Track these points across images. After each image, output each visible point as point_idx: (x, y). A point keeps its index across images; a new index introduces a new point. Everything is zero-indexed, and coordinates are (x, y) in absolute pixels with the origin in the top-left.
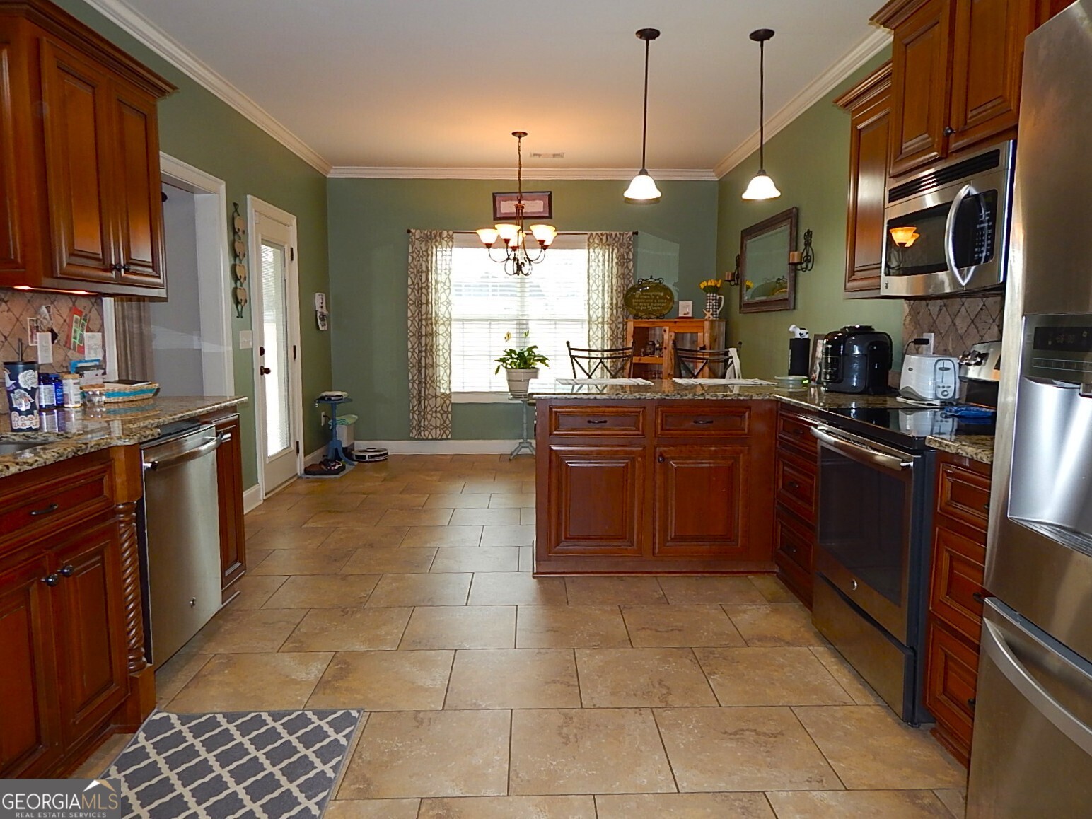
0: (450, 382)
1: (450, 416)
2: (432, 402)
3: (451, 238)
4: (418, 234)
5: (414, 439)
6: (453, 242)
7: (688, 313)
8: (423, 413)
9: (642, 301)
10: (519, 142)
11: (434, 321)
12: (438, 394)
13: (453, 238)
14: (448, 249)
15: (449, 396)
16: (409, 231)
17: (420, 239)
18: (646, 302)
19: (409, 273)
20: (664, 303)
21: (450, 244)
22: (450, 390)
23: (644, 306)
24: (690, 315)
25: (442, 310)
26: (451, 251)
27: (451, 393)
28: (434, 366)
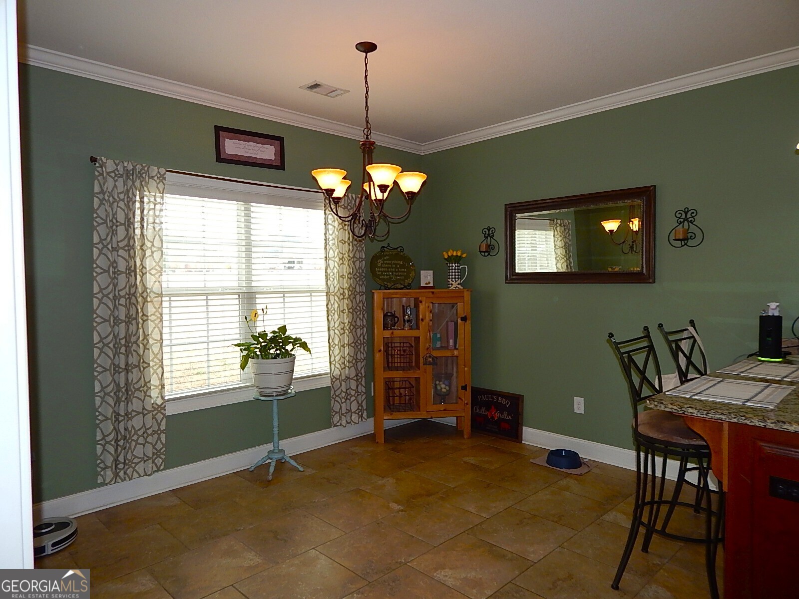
0: (163, 386)
1: (163, 436)
2: (137, 422)
3: (162, 178)
4: (110, 165)
5: (104, 484)
6: (164, 184)
7: (429, 283)
8: (122, 440)
9: (384, 269)
10: (366, 57)
11: (140, 299)
12: (149, 407)
13: (165, 179)
14: (158, 194)
15: (161, 408)
16: (93, 160)
17: (116, 175)
18: (388, 271)
19: (95, 224)
20: (405, 272)
21: (161, 186)
22: (163, 398)
23: (387, 275)
24: (431, 285)
25: (150, 281)
26: (162, 197)
27: (165, 401)
28: (142, 365)
